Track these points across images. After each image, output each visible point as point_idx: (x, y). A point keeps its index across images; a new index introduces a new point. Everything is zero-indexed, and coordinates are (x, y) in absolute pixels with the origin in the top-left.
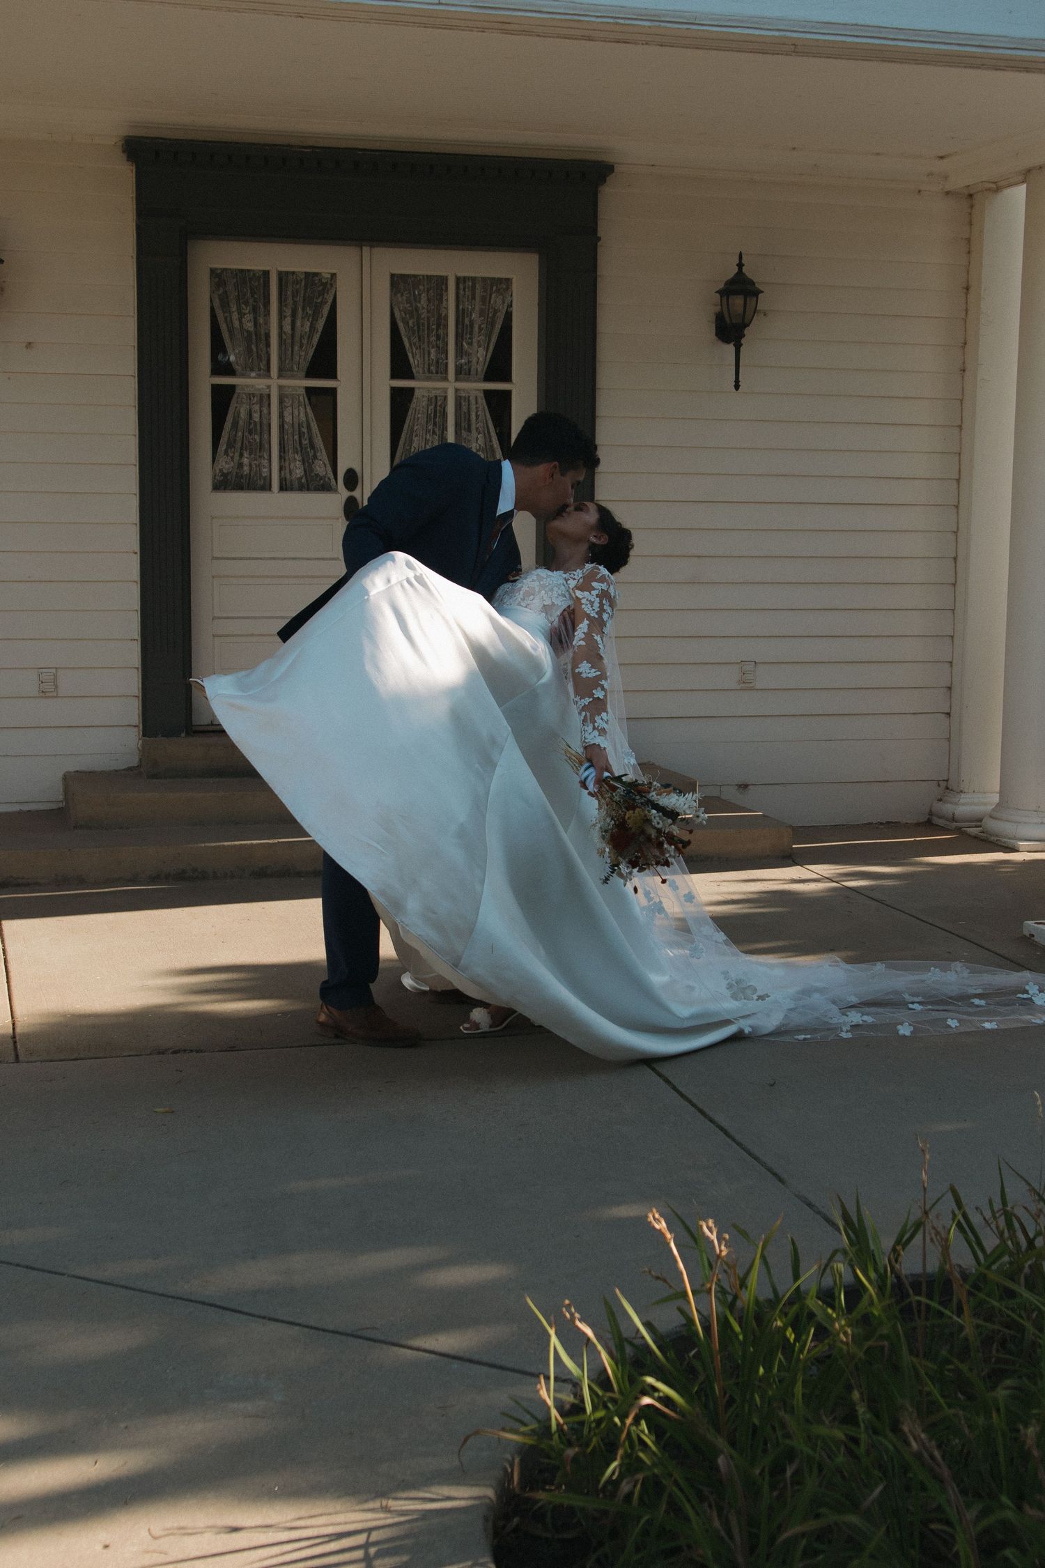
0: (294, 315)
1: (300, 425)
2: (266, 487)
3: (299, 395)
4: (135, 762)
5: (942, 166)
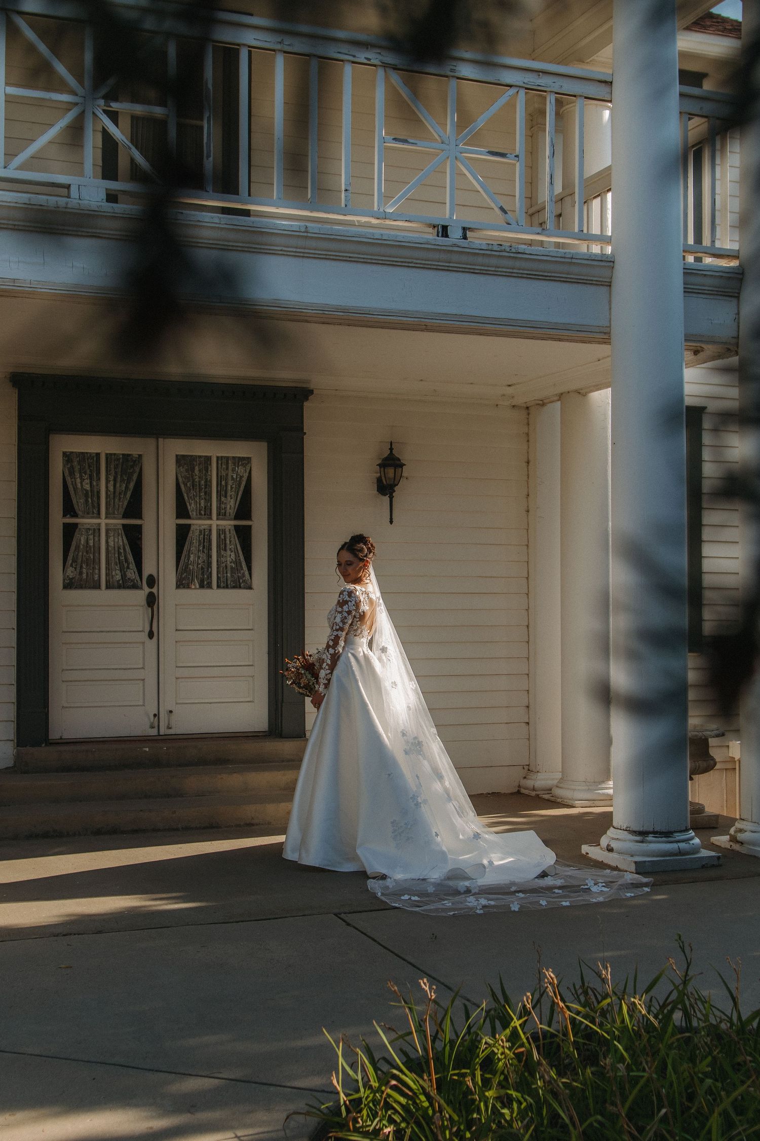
0: (115, 480)
1: (119, 548)
2: (97, 586)
3: (118, 529)
4: (11, 764)
5: (510, 391)
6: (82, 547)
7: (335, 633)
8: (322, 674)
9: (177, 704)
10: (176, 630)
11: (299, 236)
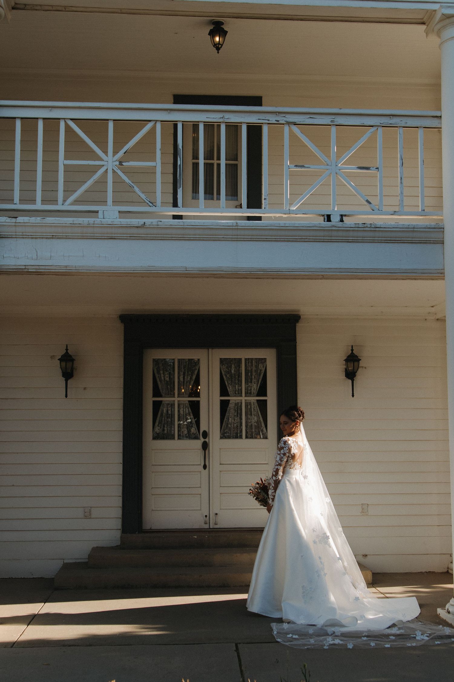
0: (184, 375)
1: (186, 415)
2: (173, 438)
3: (186, 404)
4: (119, 544)
5: (433, 310)
6: (164, 414)
7: (276, 467)
8: (270, 492)
9: (220, 509)
10: (220, 464)
11: (232, 229)
